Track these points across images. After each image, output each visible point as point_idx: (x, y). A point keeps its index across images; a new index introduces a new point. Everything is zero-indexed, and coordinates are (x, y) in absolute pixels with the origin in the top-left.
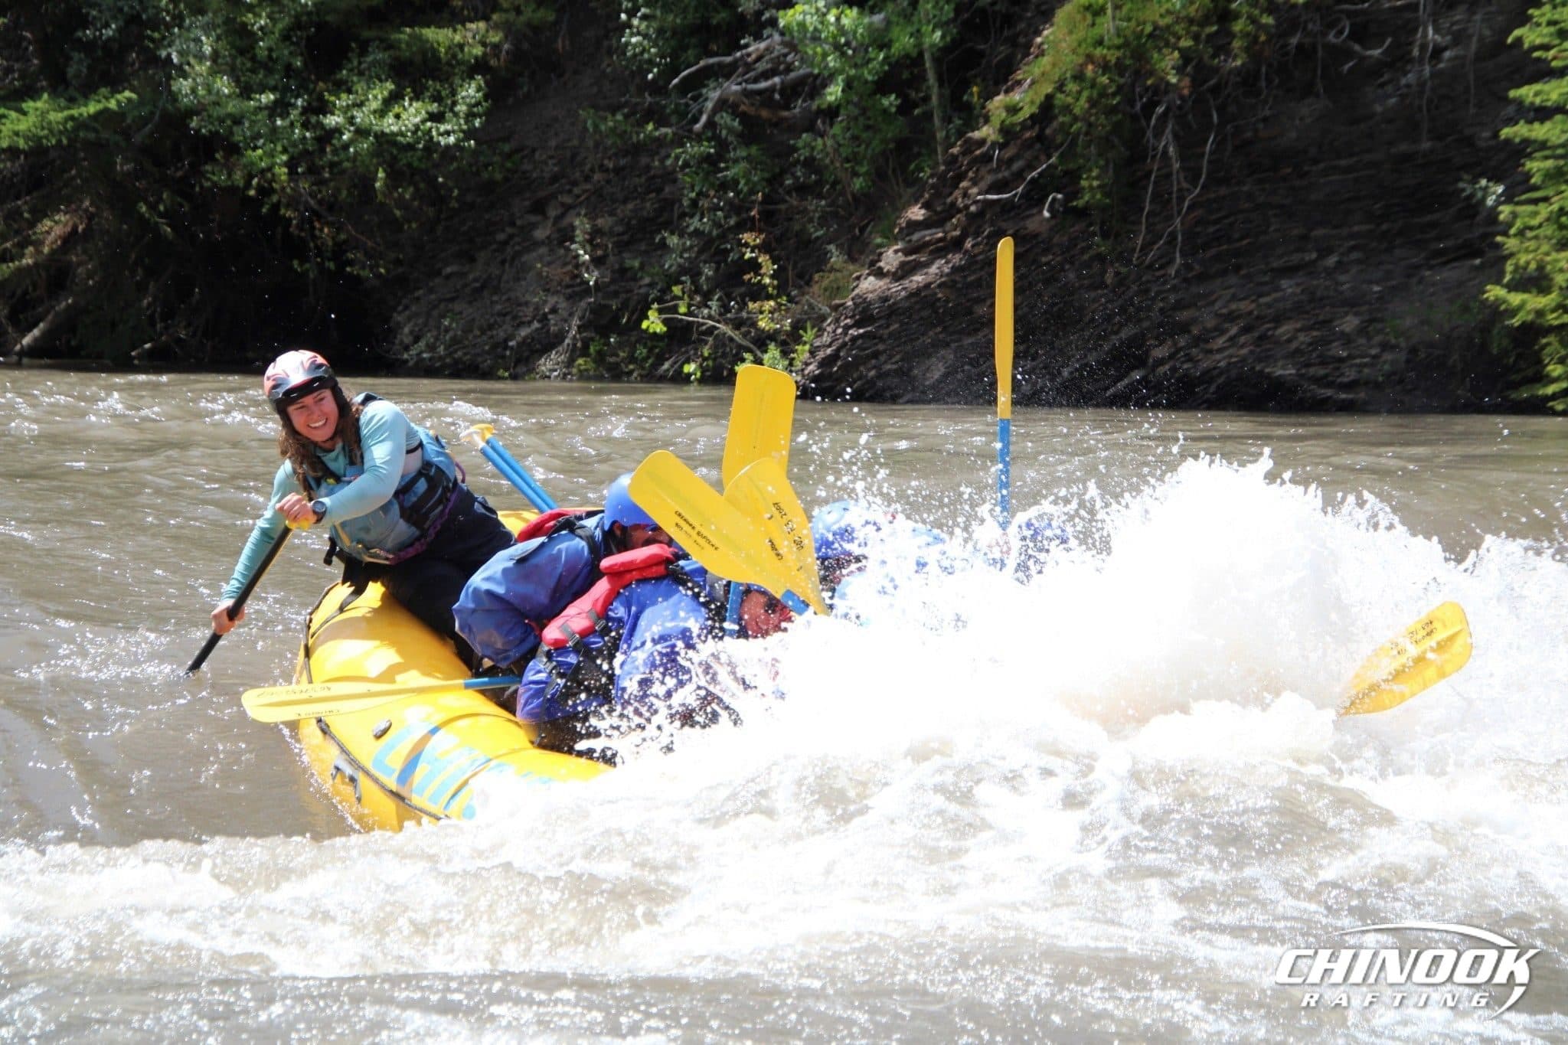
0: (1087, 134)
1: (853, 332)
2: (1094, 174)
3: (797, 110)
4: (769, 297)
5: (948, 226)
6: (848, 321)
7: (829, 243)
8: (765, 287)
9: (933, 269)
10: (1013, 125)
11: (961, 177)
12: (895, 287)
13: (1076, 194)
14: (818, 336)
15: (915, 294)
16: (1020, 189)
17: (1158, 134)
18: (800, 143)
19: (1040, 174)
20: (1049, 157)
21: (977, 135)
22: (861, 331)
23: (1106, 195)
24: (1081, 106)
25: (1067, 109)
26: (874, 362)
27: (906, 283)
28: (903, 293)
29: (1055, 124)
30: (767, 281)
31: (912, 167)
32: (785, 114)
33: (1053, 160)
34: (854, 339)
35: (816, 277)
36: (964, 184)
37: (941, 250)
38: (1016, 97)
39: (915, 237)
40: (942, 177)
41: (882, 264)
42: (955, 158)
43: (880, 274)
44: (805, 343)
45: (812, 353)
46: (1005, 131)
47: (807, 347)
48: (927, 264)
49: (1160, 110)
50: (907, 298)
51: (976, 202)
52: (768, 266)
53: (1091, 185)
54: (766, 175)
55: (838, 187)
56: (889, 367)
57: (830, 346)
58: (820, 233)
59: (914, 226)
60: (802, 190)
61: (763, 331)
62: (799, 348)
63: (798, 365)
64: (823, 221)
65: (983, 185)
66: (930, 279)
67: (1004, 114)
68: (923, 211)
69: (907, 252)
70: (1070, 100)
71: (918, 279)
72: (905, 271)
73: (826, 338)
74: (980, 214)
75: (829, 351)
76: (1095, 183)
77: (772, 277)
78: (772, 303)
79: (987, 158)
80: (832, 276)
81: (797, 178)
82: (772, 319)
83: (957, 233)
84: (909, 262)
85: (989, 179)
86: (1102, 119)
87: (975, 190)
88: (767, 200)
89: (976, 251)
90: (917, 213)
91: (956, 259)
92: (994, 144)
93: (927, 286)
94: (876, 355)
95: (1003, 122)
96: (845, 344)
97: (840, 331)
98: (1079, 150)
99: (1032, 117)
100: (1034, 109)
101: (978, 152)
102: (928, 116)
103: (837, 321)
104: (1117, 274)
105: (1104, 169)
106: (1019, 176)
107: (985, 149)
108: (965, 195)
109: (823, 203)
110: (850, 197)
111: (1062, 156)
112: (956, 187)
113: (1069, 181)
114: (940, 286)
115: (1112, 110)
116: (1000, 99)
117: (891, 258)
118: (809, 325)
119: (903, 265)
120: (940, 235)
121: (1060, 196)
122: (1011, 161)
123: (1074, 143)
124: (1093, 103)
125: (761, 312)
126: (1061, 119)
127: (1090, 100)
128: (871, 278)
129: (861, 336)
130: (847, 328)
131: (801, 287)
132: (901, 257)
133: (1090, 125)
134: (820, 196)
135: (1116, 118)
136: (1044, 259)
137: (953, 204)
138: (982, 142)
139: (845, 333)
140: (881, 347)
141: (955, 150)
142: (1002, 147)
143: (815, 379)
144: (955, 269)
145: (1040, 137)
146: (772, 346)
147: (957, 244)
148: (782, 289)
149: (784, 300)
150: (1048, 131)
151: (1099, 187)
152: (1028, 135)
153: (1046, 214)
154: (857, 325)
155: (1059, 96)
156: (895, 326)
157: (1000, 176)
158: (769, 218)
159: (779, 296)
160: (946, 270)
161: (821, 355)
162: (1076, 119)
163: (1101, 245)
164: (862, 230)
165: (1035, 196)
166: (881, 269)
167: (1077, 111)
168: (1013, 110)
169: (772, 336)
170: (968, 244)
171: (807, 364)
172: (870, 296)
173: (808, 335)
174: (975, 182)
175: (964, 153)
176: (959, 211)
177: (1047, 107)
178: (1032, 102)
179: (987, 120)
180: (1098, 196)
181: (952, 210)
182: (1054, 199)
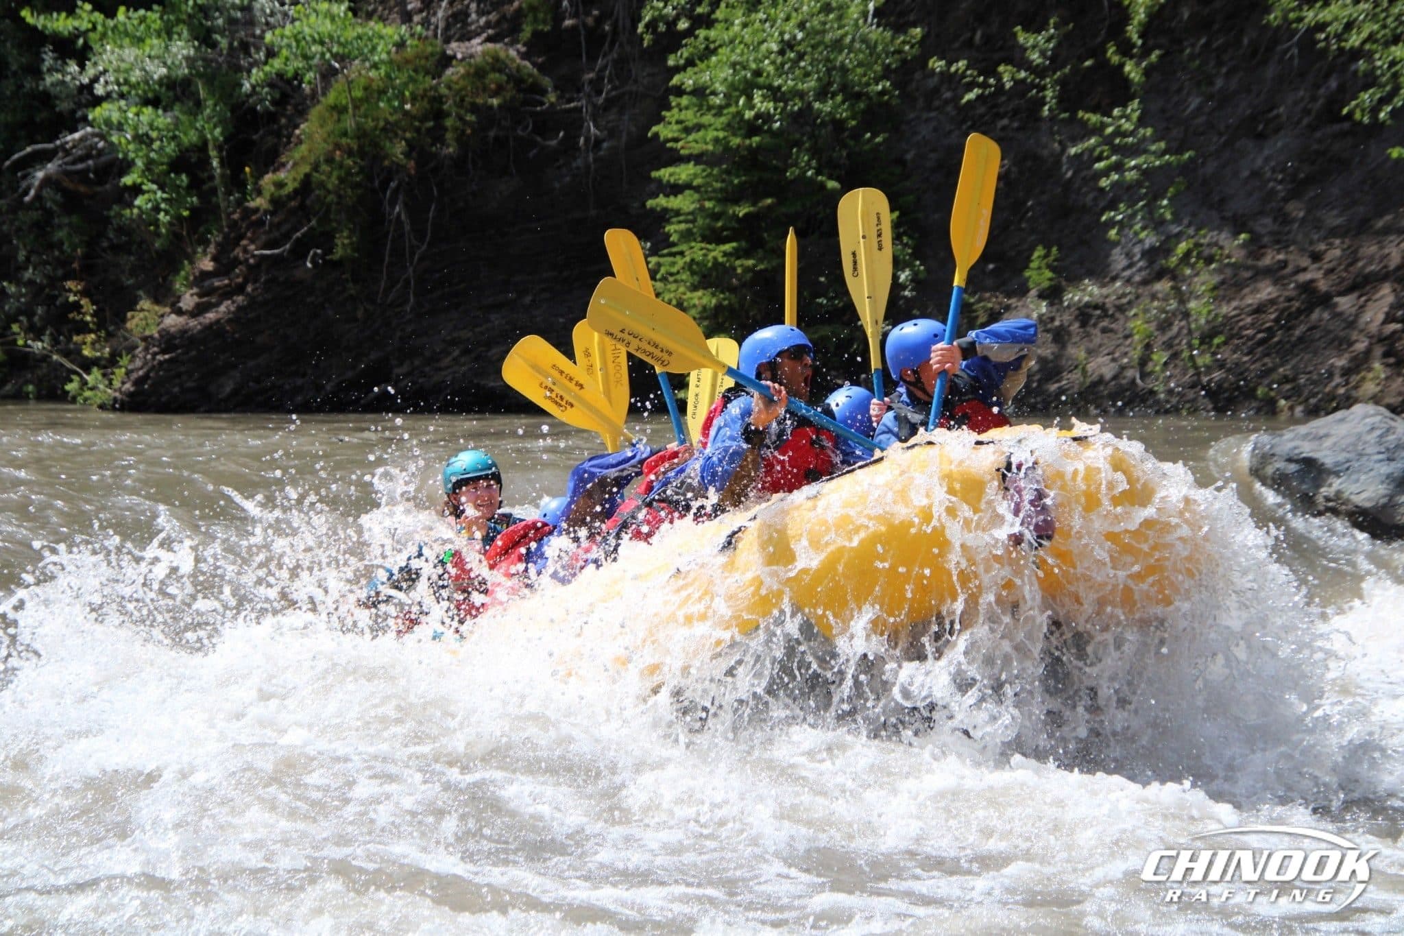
0: (338, 203)
1: (160, 357)
2: (345, 234)
3: (108, 186)
4: (91, 331)
5: (232, 276)
6: (156, 349)
7: (139, 288)
8: (87, 323)
9: (222, 308)
10: (280, 197)
11: (242, 237)
12: (193, 323)
13: (329, 250)
14: (131, 361)
15: (209, 327)
16: (288, 246)
17: (393, 204)
18: (112, 213)
19: (304, 235)
20: (309, 221)
21: (252, 204)
22: (167, 357)
23: (354, 250)
24: (333, 182)
25: (322, 185)
26: (177, 381)
27: (201, 319)
28: (199, 327)
29: (313, 197)
30: (88, 318)
31: (202, 229)
32: (99, 189)
33: (313, 222)
34: (161, 363)
35: (129, 314)
36: (244, 242)
37: (227, 294)
38: (282, 175)
39: (207, 283)
40: (226, 237)
41: (181, 304)
42: (235, 222)
43: (180, 312)
44: (120, 367)
45: (128, 373)
46: (276, 202)
47: (123, 370)
48: (218, 305)
49: (393, 185)
50: (201, 332)
51: (254, 256)
52: (88, 306)
53: (343, 245)
54: (85, 238)
55: (144, 246)
56: (190, 384)
57: (141, 368)
58: (131, 282)
59: (205, 275)
60: (115, 248)
61: (87, 358)
62: (117, 371)
63: (117, 384)
64: (133, 272)
65: (259, 243)
66: (220, 316)
67: (273, 189)
68: (212, 264)
69: (200, 295)
70: (323, 177)
71: (211, 316)
72: (199, 310)
73: (138, 363)
74: (257, 266)
75: (141, 373)
76: (346, 241)
77: (92, 316)
78: (93, 336)
79: (261, 223)
80: (141, 315)
81: (109, 239)
82: (94, 349)
83: (240, 280)
84: (202, 303)
85: (264, 238)
86: (349, 191)
87: (252, 247)
88: (86, 256)
89: (256, 293)
90: (207, 265)
91: (240, 299)
92: (266, 212)
93: (218, 321)
94: (179, 375)
95: (272, 195)
96: (154, 367)
97: (149, 357)
98: (332, 217)
99: (296, 191)
100: (296, 185)
101: (254, 218)
102: (214, 191)
103: (146, 349)
104: (366, 310)
105: (352, 231)
106: (286, 237)
107: (258, 215)
108: (245, 251)
109: (132, 258)
110: (154, 255)
111: (318, 222)
112: (238, 244)
113: (326, 240)
114: (229, 321)
115: (357, 186)
116: (269, 178)
117: (189, 300)
118: (124, 353)
119: (198, 305)
120: (226, 282)
121: (319, 251)
122: (279, 225)
123: (328, 211)
124: (341, 180)
125: (85, 343)
126: (317, 192)
127: (339, 178)
128: (173, 316)
129: (166, 361)
130: (155, 354)
131: (116, 324)
132: (196, 299)
133: (340, 197)
134: (130, 253)
135: (359, 191)
136: (309, 300)
137: (236, 258)
138: (256, 210)
139: (154, 359)
140: (182, 369)
141: (236, 216)
142: (273, 213)
143: (130, 395)
144: (239, 308)
145: (302, 206)
146: (95, 370)
147: (240, 289)
148: (101, 325)
149: (103, 334)
150: (308, 202)
151: (351, 244)
152: (293, 204)
153: (309, 265)
154: (163, 352)
155: (315, 174)
156: (194, 353)
157: (272, 236)
158: (87, 270)
159: (99, 330)
160: (232, 309)
161: (134, 376)
162: (329, 192)
163: (352, 289)
164: (165, 279)
165: (300, 251)
166: (180, 308)
167: (330, 186)
168: (280, 185)
169: (95, 362)
170: (249, 289)
171: (123, 383)
172: (173, 330)
173: (125, 361)
174: (252, 241)
175: (243, 219)
176: (241, 263)
177: (306, 184)
178: (295, 179)
179: (259, 192)
180: (349, 251)
181: (236, 262)
182: (315, 254)
